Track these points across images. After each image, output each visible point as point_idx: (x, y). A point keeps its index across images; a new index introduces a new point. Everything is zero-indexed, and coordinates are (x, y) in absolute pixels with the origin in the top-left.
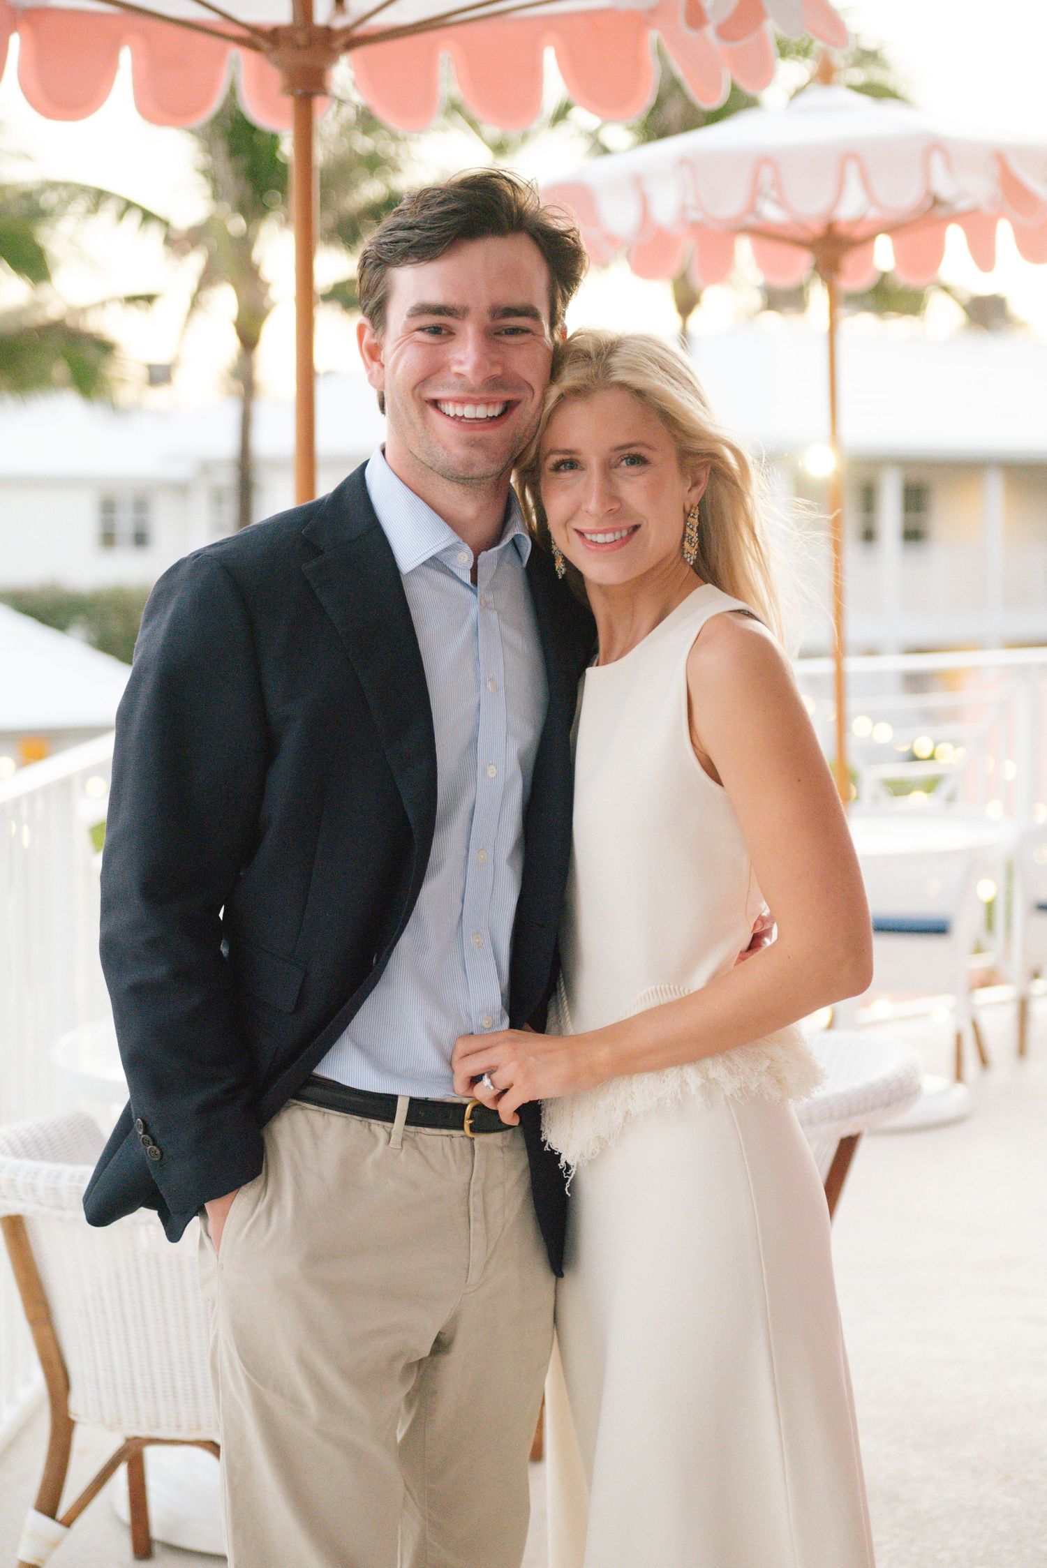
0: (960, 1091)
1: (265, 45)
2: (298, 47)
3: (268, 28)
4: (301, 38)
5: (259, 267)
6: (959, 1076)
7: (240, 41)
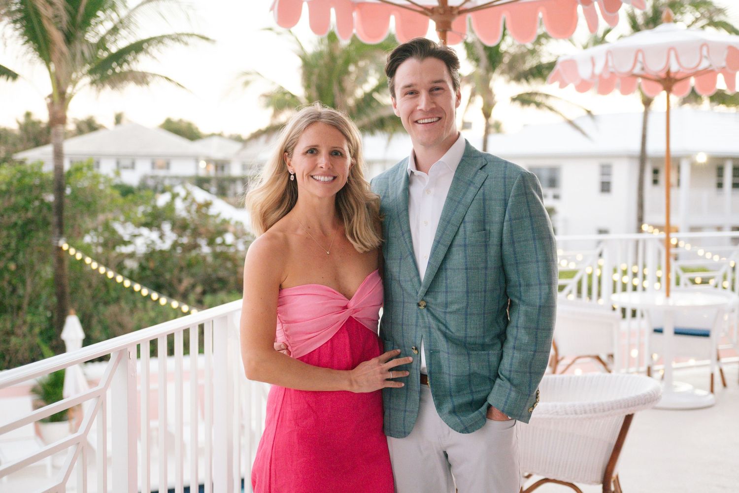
0: (711, 396)
1: (430, 14)
2: (441, 14)
3: (430, 8)
4: (441, 11)
5: (491, 89)
6: (712, 391)
7: (421, 12)
